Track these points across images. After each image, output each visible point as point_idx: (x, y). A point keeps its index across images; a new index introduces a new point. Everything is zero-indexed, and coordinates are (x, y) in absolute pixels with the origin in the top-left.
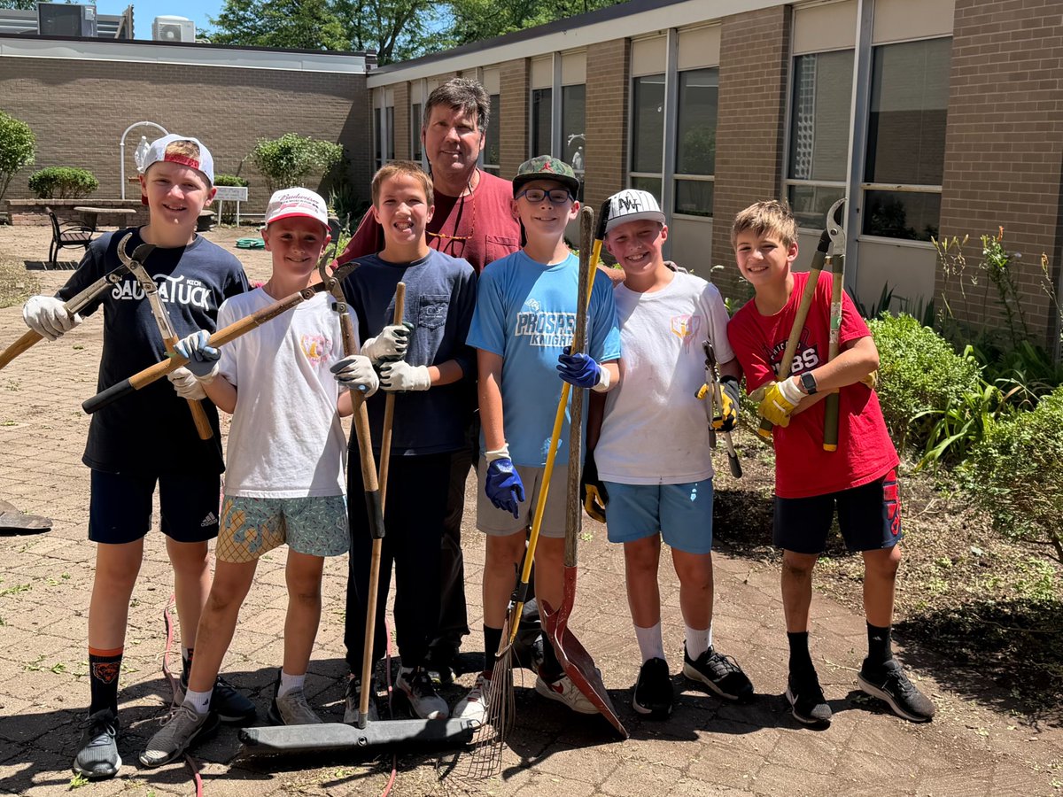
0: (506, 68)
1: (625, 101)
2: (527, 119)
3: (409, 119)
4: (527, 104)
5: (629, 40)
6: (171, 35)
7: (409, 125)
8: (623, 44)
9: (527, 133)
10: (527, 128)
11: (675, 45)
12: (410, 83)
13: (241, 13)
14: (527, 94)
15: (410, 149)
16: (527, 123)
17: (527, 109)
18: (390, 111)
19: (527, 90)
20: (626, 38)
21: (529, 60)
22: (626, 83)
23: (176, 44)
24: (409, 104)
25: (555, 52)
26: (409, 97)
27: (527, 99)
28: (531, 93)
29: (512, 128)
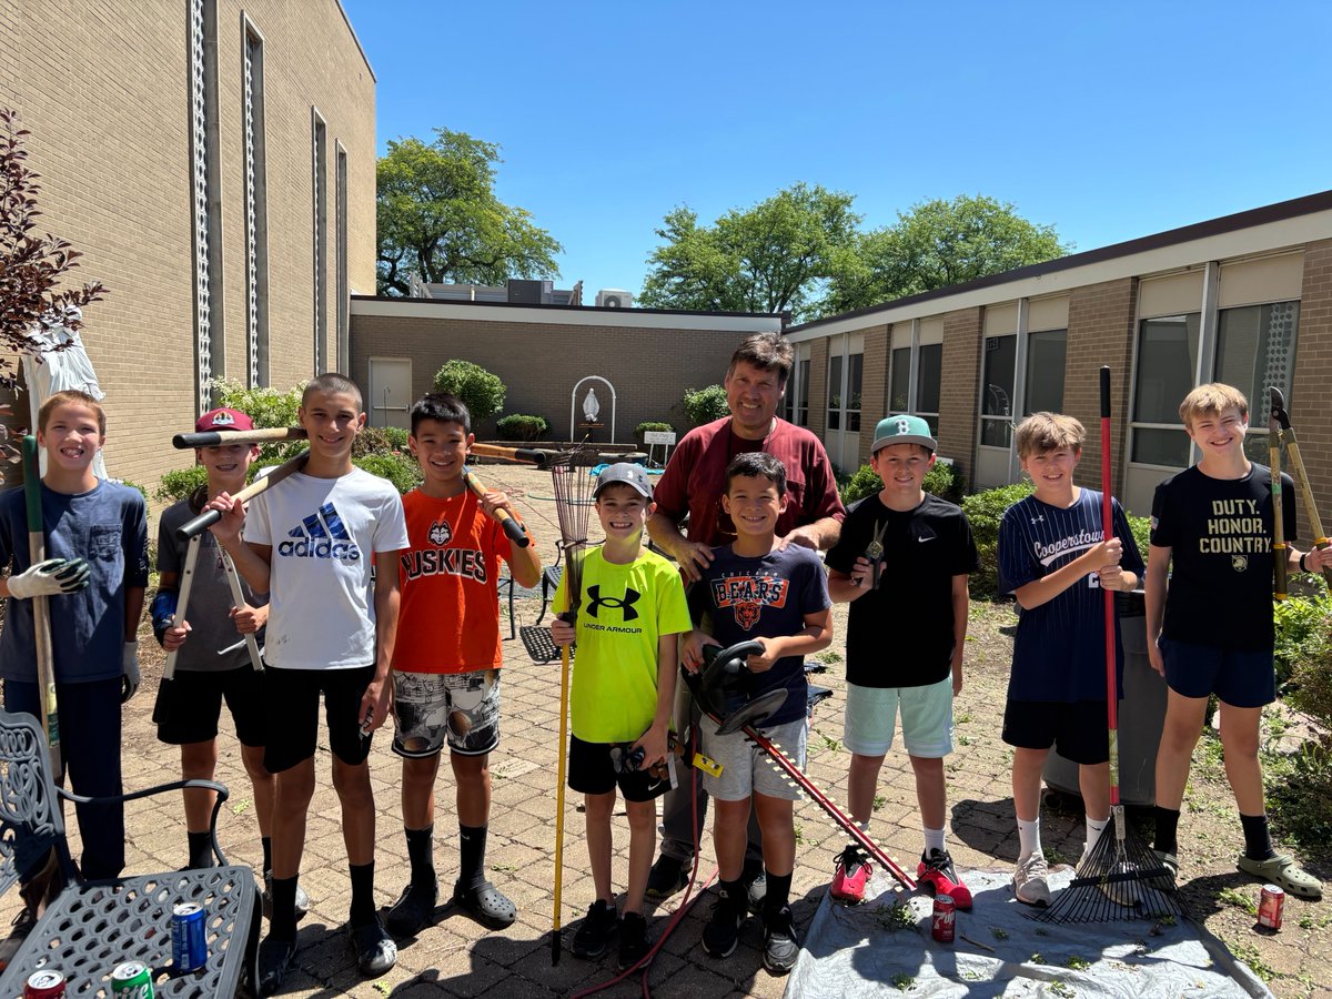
0: (953, 318)
1: (1129, 345)
2: (978, 367)
3: (827, 370)
4: (979, 352)
5: (1136, 279)
6: (612, 304)
7: (826, 376)
8: (1129, 283)
9: (978, 381)
10: (978, 376)
11: (1216, 281)
12: (829, 338)
13: (658, 291)
14: (980, 342)
15: (825, 399)
16: (978, 371)
17: (979, 357)
18: (803, 364)
19: (980, 338)
20: (1133, 277)
21: (983, 308)
22: (1131, 326)
23: (618, 309)
24: (827, 357)
25: (1023, 299)
26: (828, 350)
27: (979, 347)
28: (984, 341)
29: (958, 377)
